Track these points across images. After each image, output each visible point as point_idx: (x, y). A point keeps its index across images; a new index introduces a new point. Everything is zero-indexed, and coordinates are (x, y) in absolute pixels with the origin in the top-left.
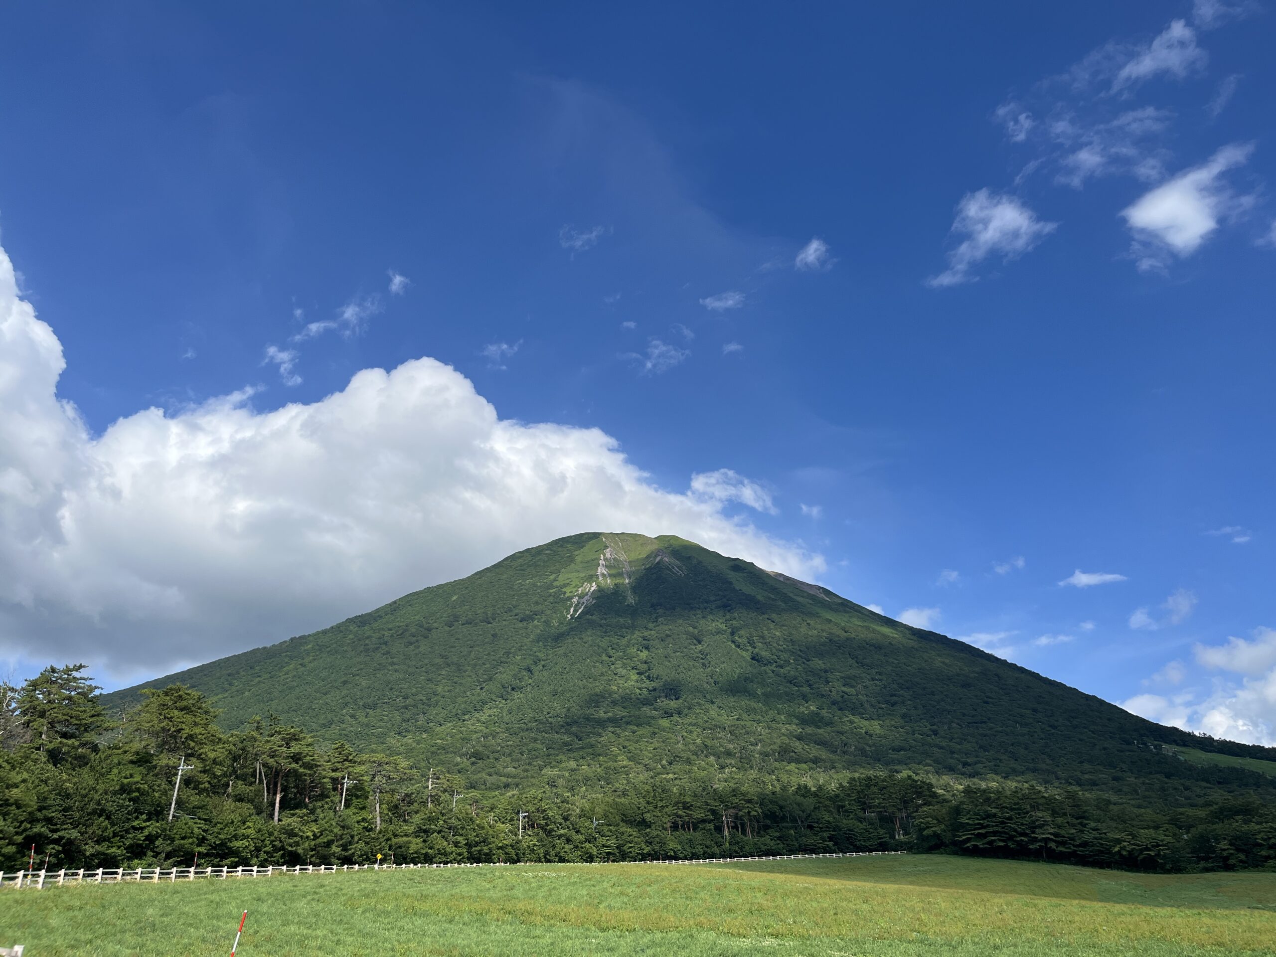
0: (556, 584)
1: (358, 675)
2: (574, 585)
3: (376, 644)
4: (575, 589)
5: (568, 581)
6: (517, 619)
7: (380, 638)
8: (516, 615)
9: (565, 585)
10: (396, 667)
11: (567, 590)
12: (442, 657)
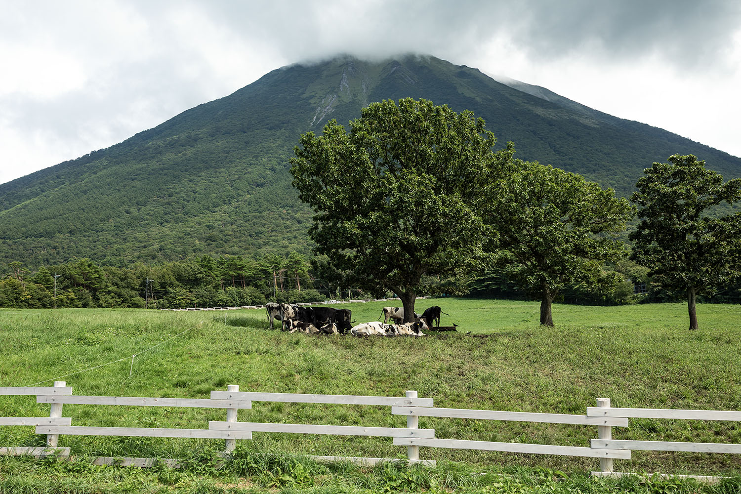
0: (304, 96)
1: (136, 179)
2: (318, 97)
3: (153, 153)
4: (319, 100)
5: (313, 94)
6: (267, 128)
7: (156, 149)
8: (267, 125)
9: (311, 97)
10: (166, 171)
11: (312, 101)
12: (203, 162)
